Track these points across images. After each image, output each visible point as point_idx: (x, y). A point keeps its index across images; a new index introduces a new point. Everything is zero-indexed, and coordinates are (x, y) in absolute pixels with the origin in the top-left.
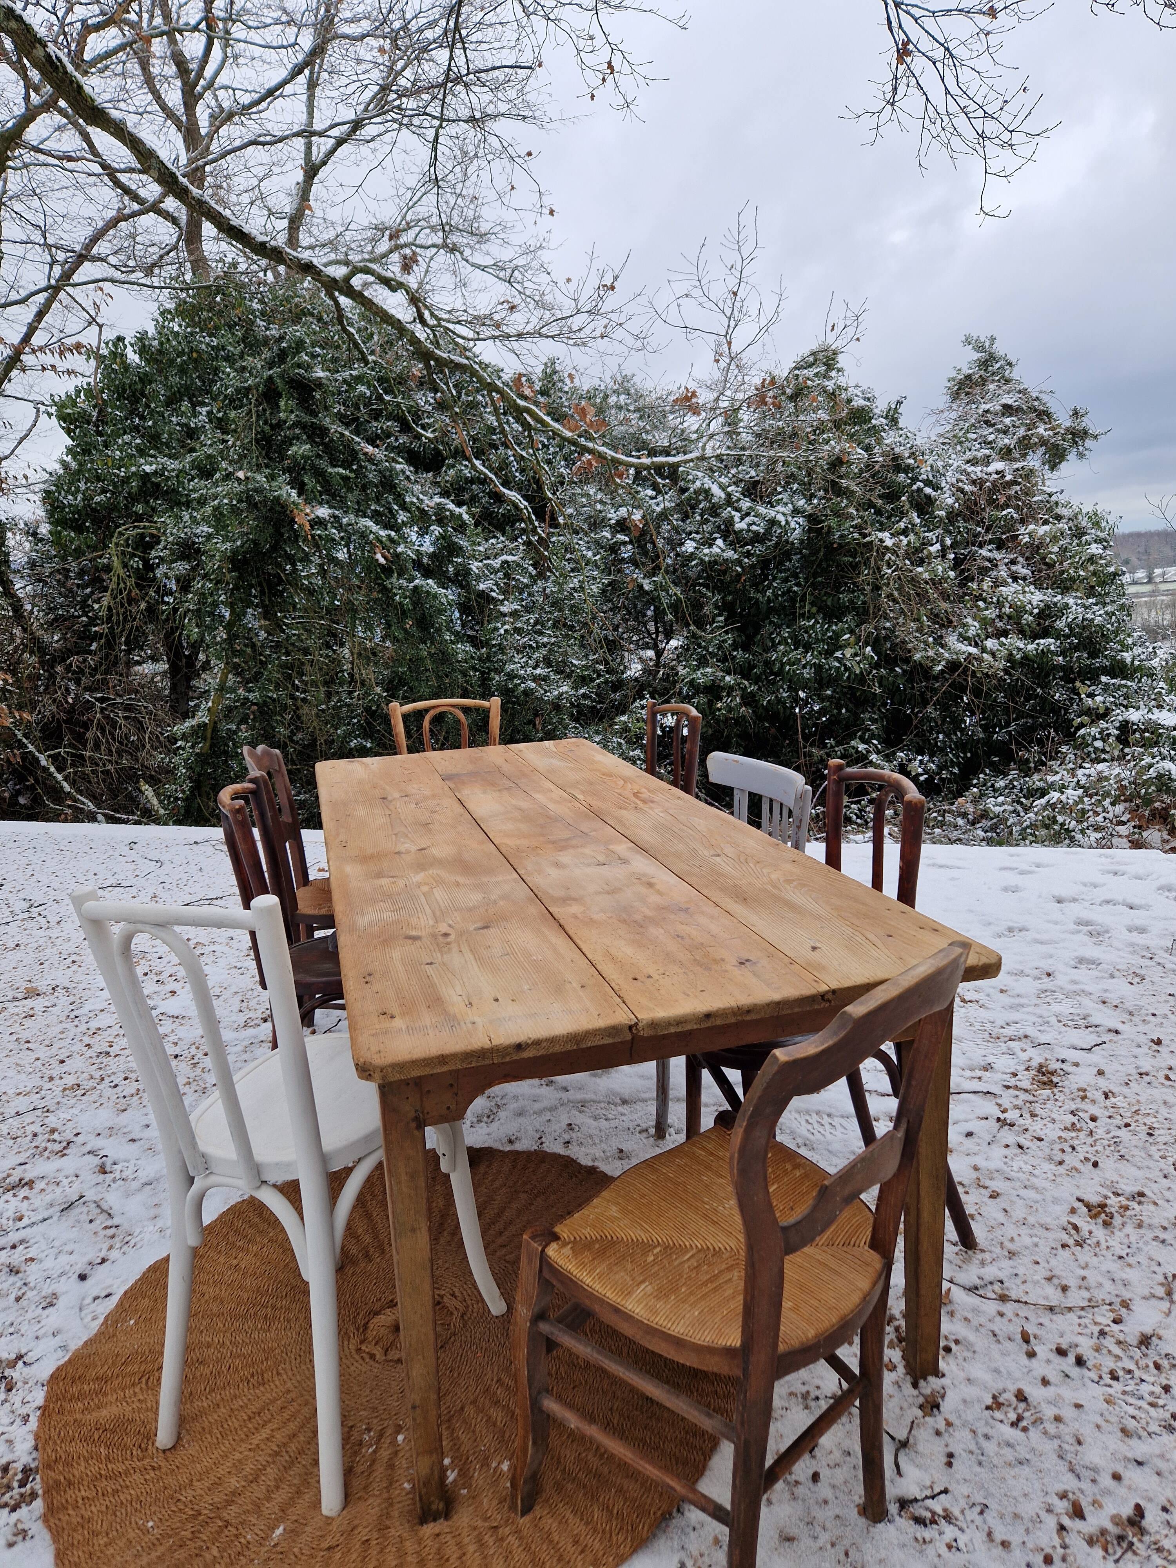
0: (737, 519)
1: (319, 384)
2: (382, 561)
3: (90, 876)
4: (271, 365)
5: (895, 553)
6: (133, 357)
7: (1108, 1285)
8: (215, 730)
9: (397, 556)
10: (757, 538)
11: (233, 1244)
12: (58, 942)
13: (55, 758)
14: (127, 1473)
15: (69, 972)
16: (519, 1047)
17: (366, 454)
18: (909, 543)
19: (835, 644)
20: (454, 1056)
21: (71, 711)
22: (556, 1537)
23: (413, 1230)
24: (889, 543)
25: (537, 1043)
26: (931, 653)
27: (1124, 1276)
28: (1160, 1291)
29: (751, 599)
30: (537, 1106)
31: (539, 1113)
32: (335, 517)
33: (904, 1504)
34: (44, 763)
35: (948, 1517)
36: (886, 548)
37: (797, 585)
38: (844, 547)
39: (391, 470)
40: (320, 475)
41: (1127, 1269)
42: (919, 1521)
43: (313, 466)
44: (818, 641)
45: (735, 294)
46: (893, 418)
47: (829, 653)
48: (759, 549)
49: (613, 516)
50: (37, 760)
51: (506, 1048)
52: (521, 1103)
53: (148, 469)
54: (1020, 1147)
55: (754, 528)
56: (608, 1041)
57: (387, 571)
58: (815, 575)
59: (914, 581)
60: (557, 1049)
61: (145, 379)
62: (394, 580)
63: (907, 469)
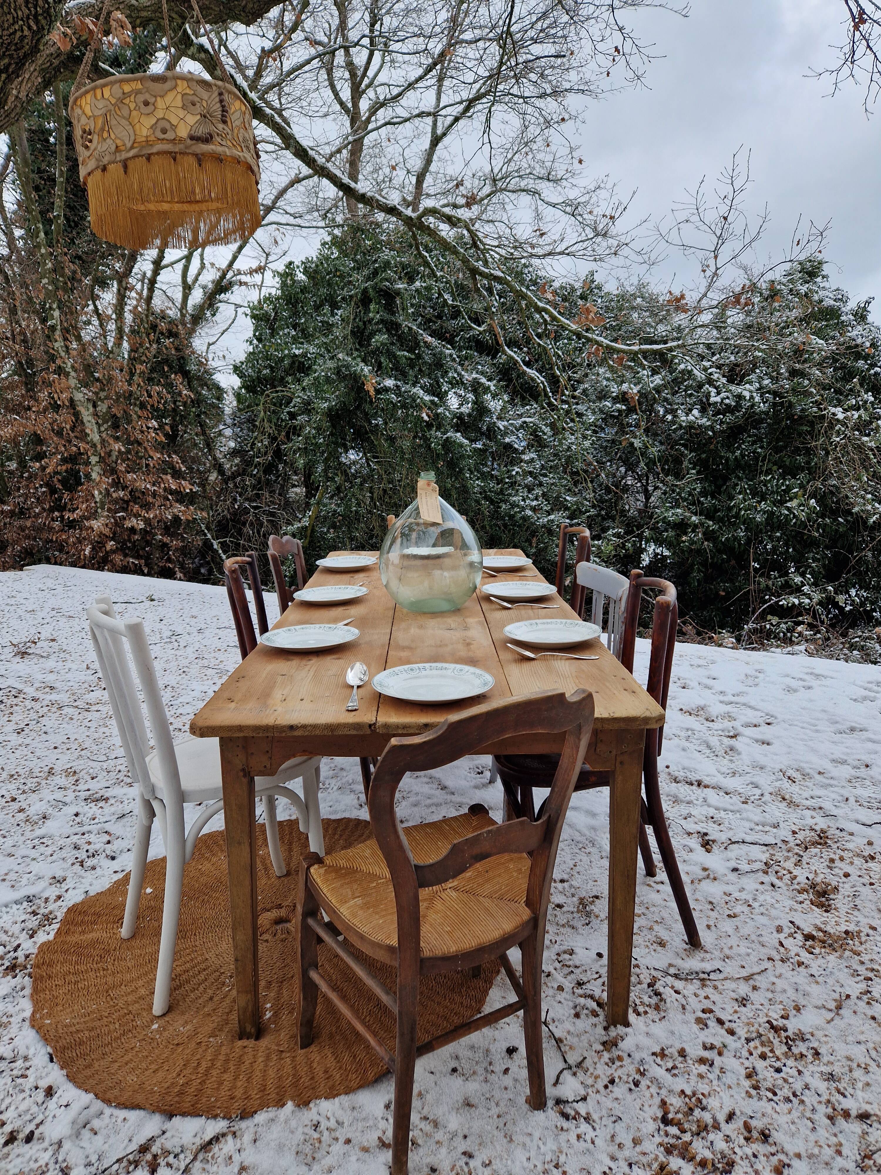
0: (713, 394)
1: (398, 293)
2: (426, 418)
3: (215, 620)
4: (368, 279)
5: (844, 424)
6: (301, 276)
7: (791, 993)
8: (313, 531)
9: (437, 415)
10: (729, 409)
11: (203, 855)
12: (180, 658)
13: (223, 545)
14: (87, 971)
15: (179, 678)
16: (292, 727)
17: (425, 342)
18: (860, 417)
19: (785, 496)
20: (248, 727)
21: (235, 514)
22: (315, 1065)
23: (239, 843)
24: (841, 416)
25: (304, 727)
26: (869, 507)
27: (808, 989)
28: (832, 1005)
29: (721, 457)
30: (429, 802)
31: (428, 806)
32: (397, 386)
33: (558, 1102)
34: (215, 547)
35: (587, 1119)
36: (838, 420)
37: (761, 447)
38: (803, 418)
39: (441, 353)
40: (391, 355)
41: (814, 986)
42: (566, 1116)
43: (388, 350)
44: (773, 492)
45: (725, 219)
46: (861, 315)
47: (782, 502)
48: (729, 418)
49: (614, 389)
50: (212, 545)
51: (284, 726)
52: (419, 797)
53: (297, 352)
54: (773, 885)
55: (727, 401)
56: (354, 732)
57: (429, 426)
58: (778, 440)
59: (860, 448)
60: (318, 732)
61: (304, 290)
62: (433, 432)
63: (866, 358)
